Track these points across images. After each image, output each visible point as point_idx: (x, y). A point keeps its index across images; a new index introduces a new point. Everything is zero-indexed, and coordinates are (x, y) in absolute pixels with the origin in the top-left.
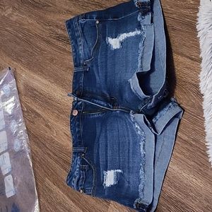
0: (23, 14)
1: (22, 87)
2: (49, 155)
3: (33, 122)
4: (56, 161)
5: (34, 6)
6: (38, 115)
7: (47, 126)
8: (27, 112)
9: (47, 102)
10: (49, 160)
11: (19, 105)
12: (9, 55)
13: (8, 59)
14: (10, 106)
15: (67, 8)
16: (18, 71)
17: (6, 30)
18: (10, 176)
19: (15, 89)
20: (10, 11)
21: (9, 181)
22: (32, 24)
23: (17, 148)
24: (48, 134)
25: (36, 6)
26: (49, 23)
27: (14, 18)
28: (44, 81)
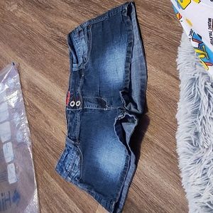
0: (27, 12)
1: (25, 82)
2: (48, 149)
3: (34, 117)
4: (54, 156)
5: (38, 6)
6: (40, 112)
7: (47, 122)
8: (29, 106)
9: (47, 99)
10: (48, 154)
11: (22, 99)
12: (14, 50)
13: (13, 54)
14: (14, 98)
15: (68, 12)
16: (22, 67)
17: (12, 25)
18: (13, 164)
19: (19, 83)
20: (15, 7)
21: (11, 169)
22: (35, 23)
23: (19, 140)
24: (48, 130)
26: (51, 25)
27: (19, 15)
28: (45, 79)
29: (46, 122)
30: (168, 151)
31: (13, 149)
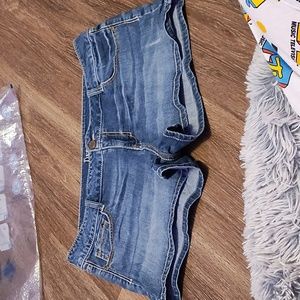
0: (33, 13)
1: (26, 111)
2: (57, 205)
3: (39, 160)
4: (65, 214)
5: (48, 7)
6: (46, 152)
8: (32, 145)
9: (58, 136)
10: (57, 212)
11: (22, 135)
12: (12, 66)
13: (10, 71)
14: (10, 134)
15: (91, 18)
16: (23, 90)
17: (10, 31)
18: (6, 225)
19: (18, 113)
20: (15, 6)
21: (4, 231)
22: (44, 30)
23: (16, 191)
24: (57, 179)
25: (51, 6)
26: (66, 34)
27: (21, 17)
28: (55, 108)
29: (56, 167)
30: (222, 212)
31: (8, 203)
